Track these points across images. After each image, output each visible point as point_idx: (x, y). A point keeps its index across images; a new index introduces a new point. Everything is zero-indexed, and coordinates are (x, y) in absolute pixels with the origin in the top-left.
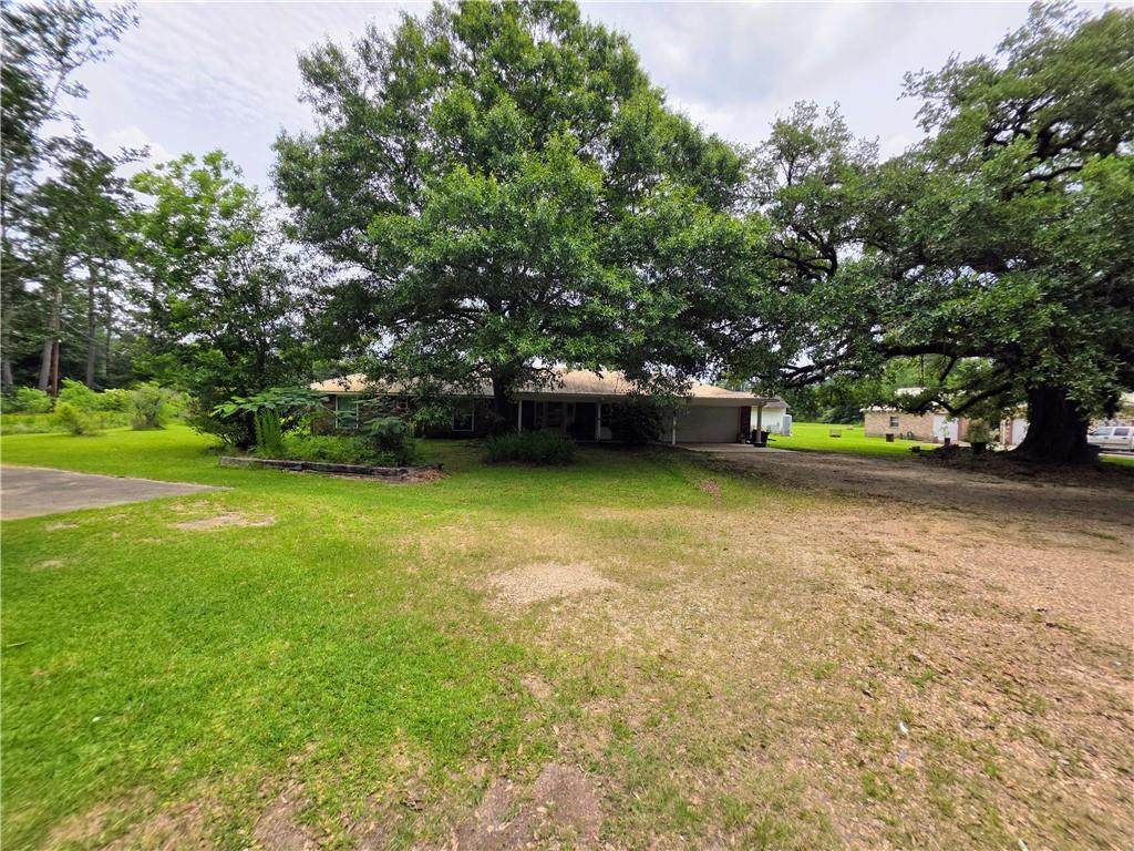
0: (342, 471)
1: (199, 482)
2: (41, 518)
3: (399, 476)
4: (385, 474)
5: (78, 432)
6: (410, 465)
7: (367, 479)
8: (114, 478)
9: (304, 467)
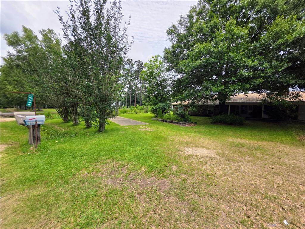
0: (172, 122)
1: (147, 123)
2: (125, 126)
3: (184, 124)
4: (180, 124)
5: (136, 113)
6: (187, 122)
7: (177, 125)
8: (136, 121)
9: (165, 121)
